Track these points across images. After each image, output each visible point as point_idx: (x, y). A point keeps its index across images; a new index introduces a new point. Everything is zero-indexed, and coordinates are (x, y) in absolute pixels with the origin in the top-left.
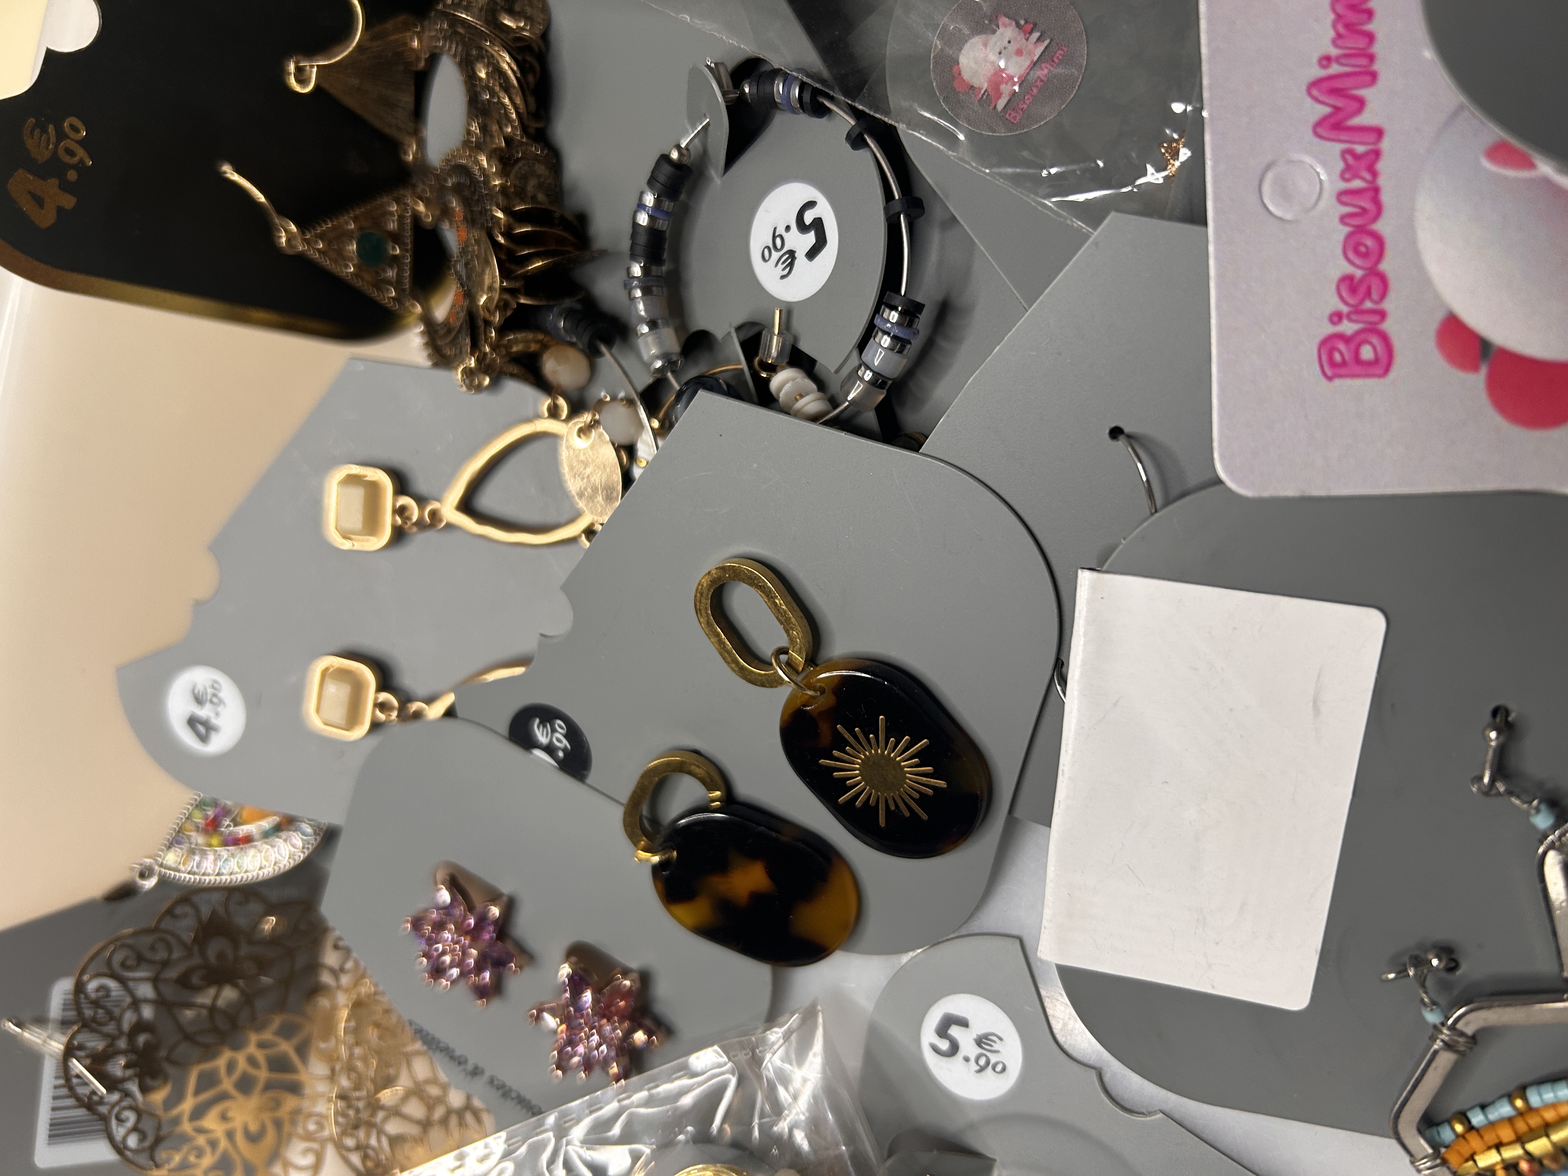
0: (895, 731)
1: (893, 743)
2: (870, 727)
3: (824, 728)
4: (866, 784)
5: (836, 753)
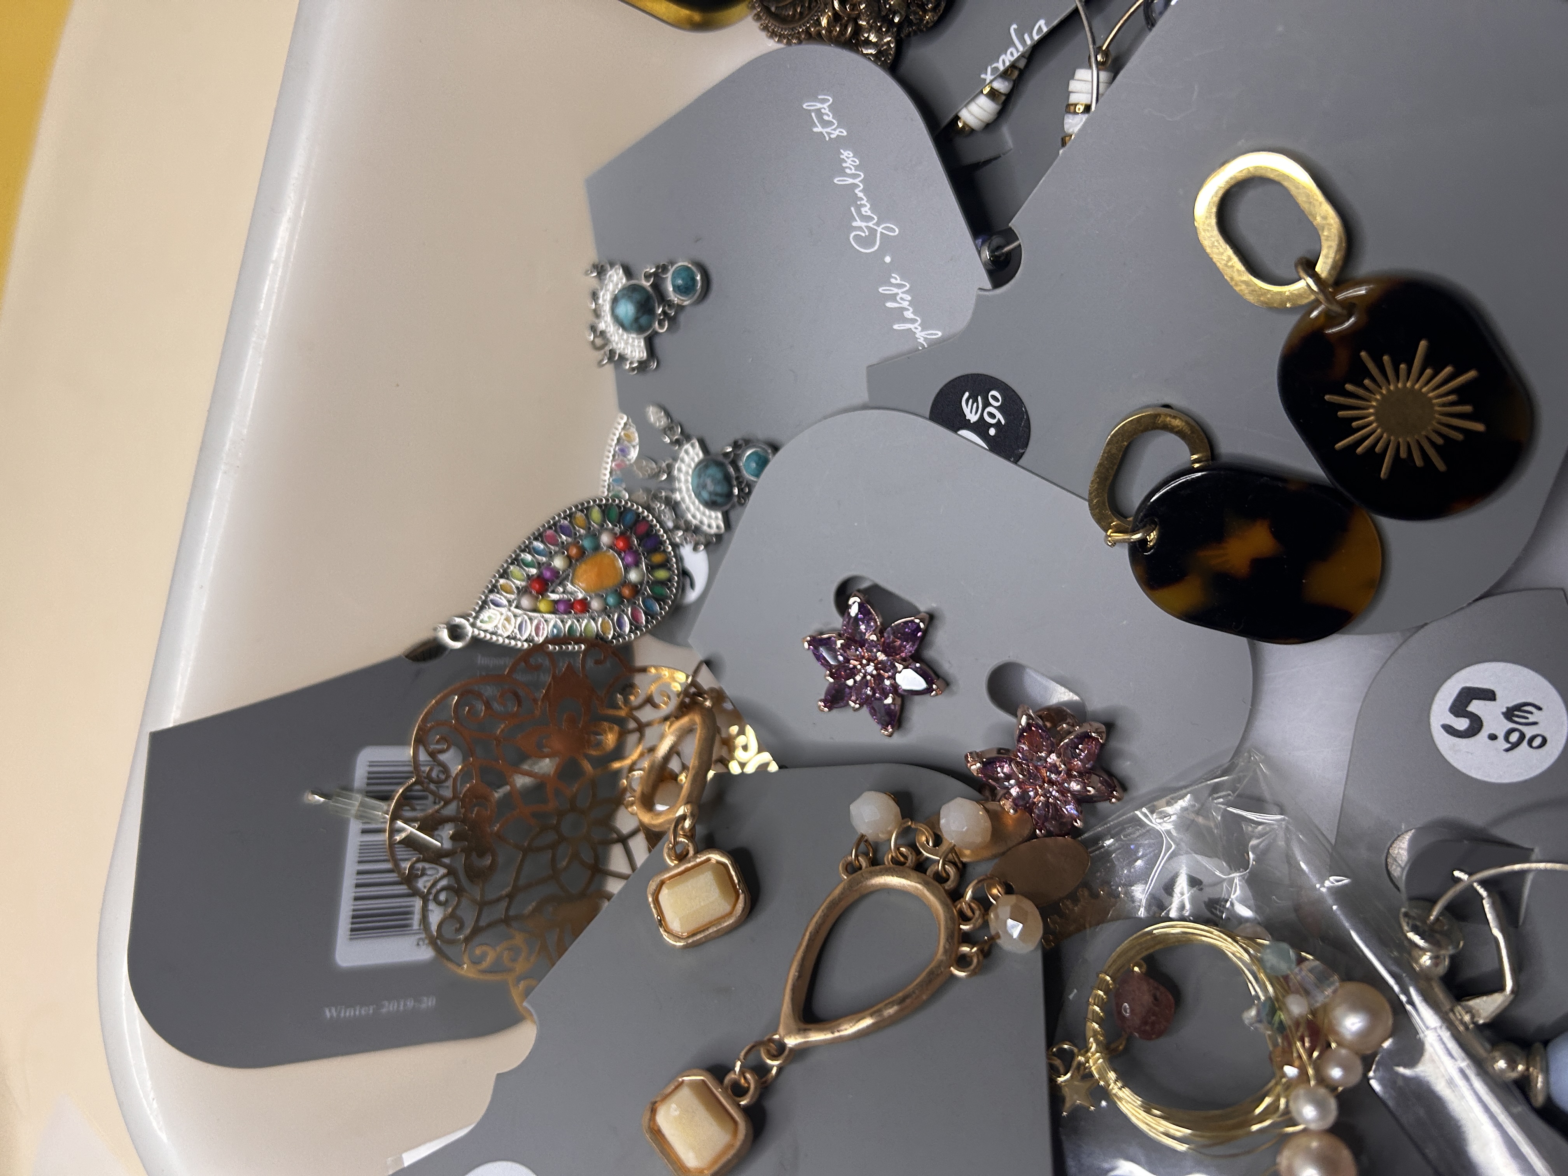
1: (1430, 375)
2: (1404, 355)
3: (1342, 356)
4: (1379, 426)
5: (1349, 387)
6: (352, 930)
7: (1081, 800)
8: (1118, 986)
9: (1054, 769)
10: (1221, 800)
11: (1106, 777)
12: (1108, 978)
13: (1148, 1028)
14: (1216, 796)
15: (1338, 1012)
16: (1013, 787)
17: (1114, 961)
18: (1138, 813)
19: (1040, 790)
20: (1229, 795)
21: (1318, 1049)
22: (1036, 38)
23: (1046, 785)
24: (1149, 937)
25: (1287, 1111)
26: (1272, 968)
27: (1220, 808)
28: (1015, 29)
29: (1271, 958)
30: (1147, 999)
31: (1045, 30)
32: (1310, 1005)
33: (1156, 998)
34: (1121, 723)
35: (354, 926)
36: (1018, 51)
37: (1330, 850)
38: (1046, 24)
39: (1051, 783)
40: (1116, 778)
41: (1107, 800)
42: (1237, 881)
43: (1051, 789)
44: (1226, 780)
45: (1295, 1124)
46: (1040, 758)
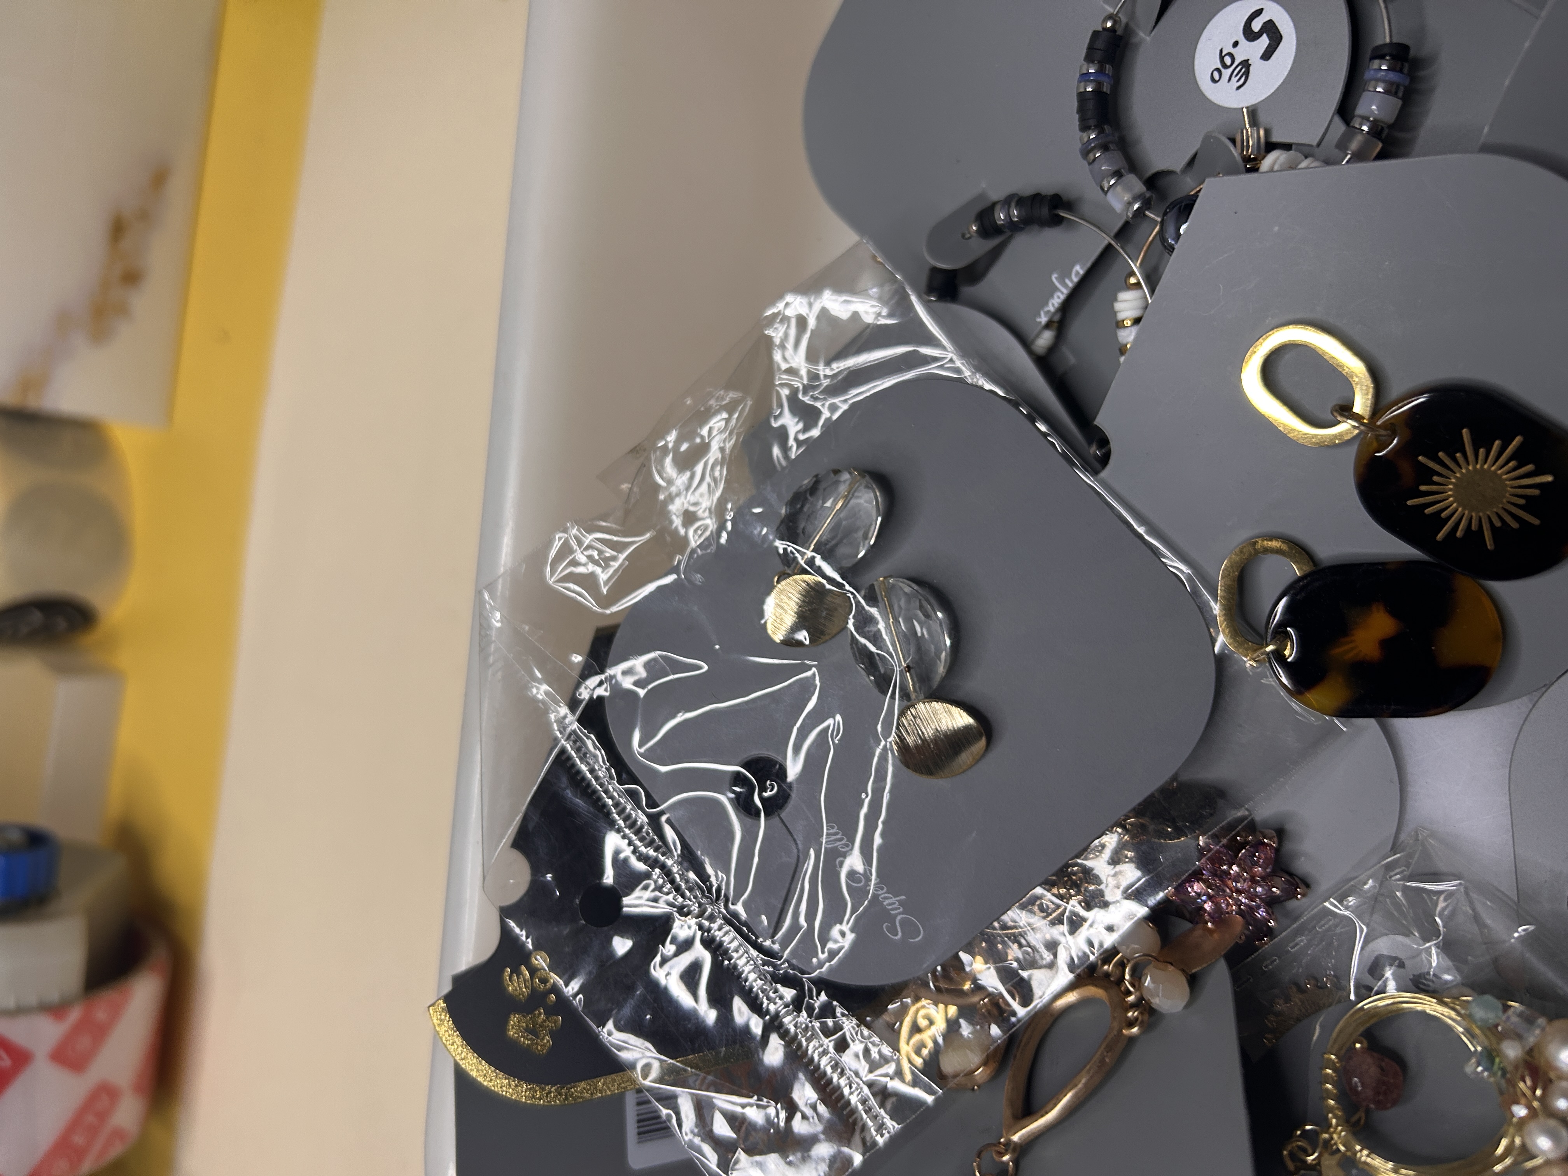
0: (1482, 441)
1: (1484, 453)
2: (1455, 447)
3: (1405, 467)
4: (1464, 509)
5: (1423, 488)
6: (639, 1134)
7: (1271, 903)
8: (1344, 1063)
9: (1237, 878)
10: (1398, 876)
11: (1289, 878)
12: (1333, 1057)
13: (1381, 1098)
14: (1392, 874)
15: (1551, 1048)
16: (1205, 902)
17: (1335, 1040)
18: (1327, 904)
19: (1230, 900)
20: (1404, 871)
21: (1540, 1084)
22: (1076, 279)
23: (1234, 894)
24: (1362, 1013)
25: (1524, 1146)
26: (1482, 1020)
27: (1399, 885)
28: (1056, 278)
29: (1479, 1013)
30: (1373, 1071)
31: (1082, 272)
32: (1523, 1047)
33: (1382, 1069)
34: (1289, 827)
35: (642, 1129)
36: (1062, 293)
37: (1515, 908)
38: (1081, 268)
39: (1239, 892)
40: (1296, 876)
41: (1292, 898)
42: (1434, 951)
43: (1240, 898)
44: (1399, 858)
45: (1533, 1157)
46: (1224, 872)
